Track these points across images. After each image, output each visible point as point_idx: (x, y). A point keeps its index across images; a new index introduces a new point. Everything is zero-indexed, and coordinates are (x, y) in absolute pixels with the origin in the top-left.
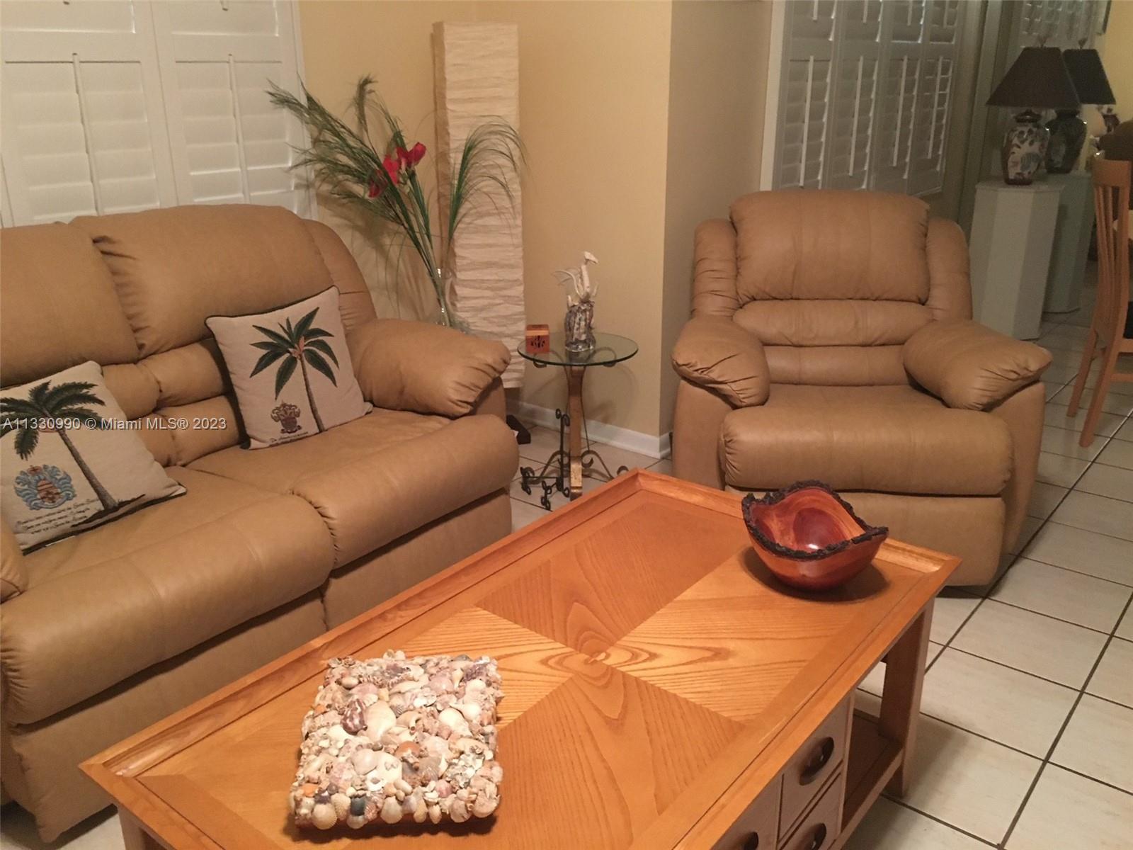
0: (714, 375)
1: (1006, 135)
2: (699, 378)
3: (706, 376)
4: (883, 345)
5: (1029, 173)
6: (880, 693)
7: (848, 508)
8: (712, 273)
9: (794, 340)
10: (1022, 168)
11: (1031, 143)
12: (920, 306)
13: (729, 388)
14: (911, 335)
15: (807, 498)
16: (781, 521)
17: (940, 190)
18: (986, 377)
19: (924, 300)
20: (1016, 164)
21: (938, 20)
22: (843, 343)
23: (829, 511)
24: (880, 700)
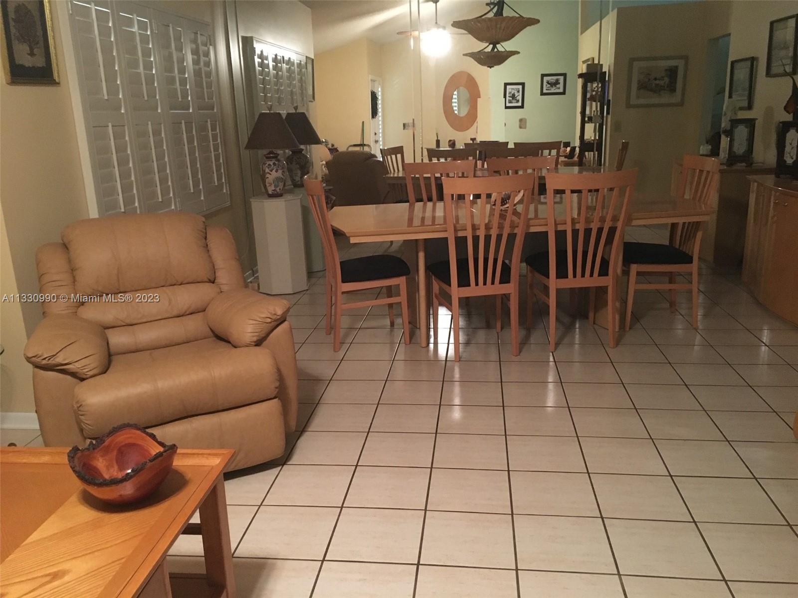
0: (60, 359)
1: (261, 167)
2: (47, 364)
3: (52, 362)
4: (191, 314)
5: (280, 189)
6: (202, 553)
7: (153, 437)
8: (54, 283)
9: (128, 321)
10: (275, 186)
11: (277, 171)
12: (212, 284)
13: (74, 367)
14: (208, 304)
15: (123, 438)
16: (105, 459)
17: (230, 204)
18: (253, 324)
19: (212, 279)
20: (271, 184)
21: (200, 97)
22: (163, 317)
23: (140, 442)
24: (204, 558)
